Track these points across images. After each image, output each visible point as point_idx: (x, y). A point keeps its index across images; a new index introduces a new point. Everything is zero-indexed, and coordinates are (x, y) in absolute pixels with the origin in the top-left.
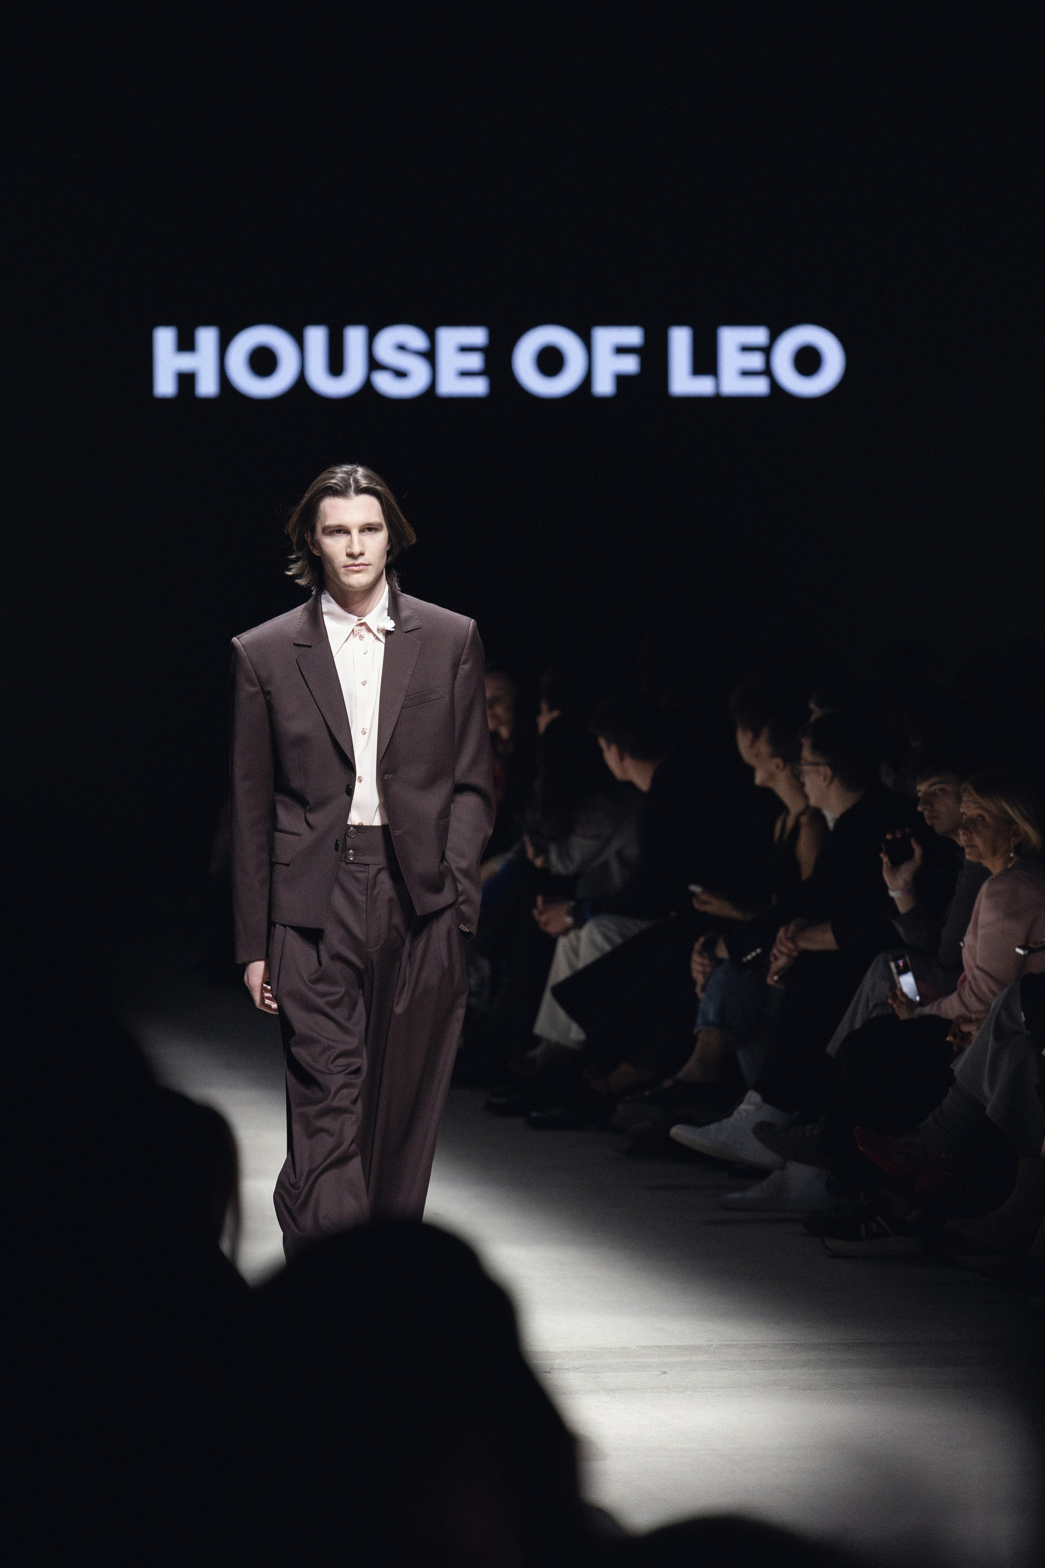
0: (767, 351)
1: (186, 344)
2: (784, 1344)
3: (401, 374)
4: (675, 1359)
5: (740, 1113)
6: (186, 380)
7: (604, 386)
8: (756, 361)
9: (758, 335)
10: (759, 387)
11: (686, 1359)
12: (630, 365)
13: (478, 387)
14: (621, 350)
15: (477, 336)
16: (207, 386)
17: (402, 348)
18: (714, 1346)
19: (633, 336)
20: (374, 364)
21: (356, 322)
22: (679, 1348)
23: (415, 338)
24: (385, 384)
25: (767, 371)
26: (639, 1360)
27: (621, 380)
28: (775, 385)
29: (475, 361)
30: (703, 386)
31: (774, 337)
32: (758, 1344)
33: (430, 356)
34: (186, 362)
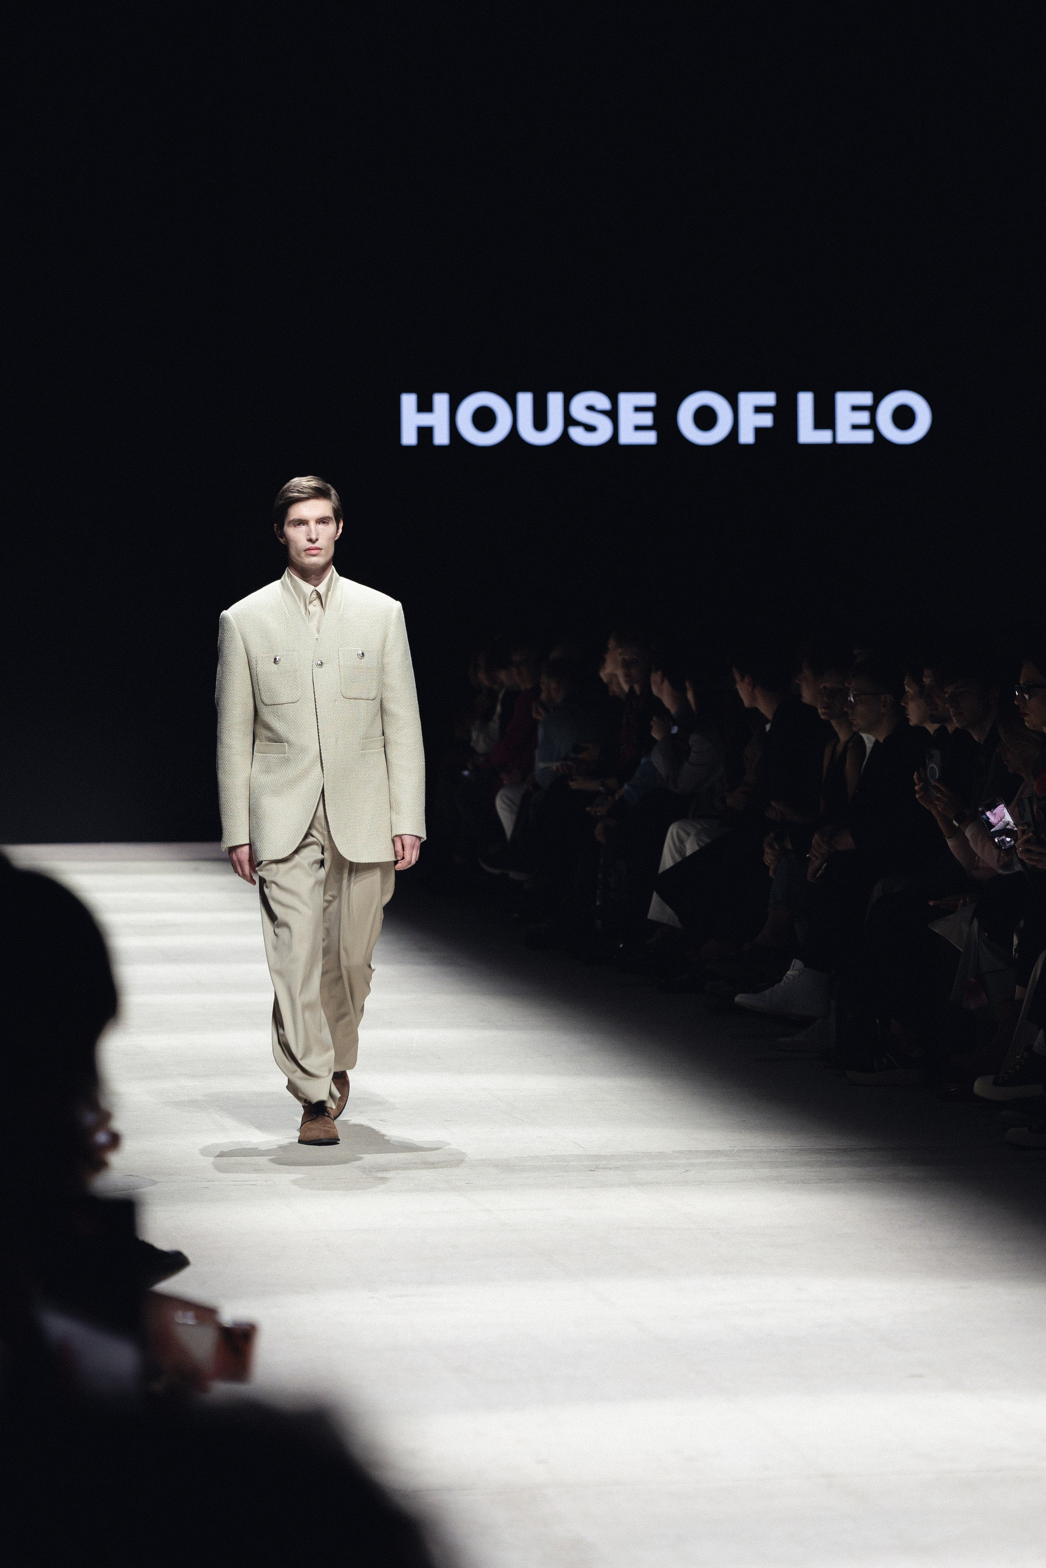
0: (872, 410)
1: (425, 406)
2: (792, 1149)
3: (590, 428)
4: (704, 1161)
5: (787, 977)
6: (425, 433)
7: (747, 437)
8: (863, 418)
9: (866, 398)
10: (866, 437)
11: (708, 1160)
12: (766, 421)
13: (650, 438)
14: (759, 410)
15: (649, 399)
16: (441, 438)
17: (591, 408)
18: (735, 1151)
19: (769, 399)
20: (569, 421)
21: (555, 389)
22: (706, 1152)
23: (601, 401)
24: (578, 435)
25: (873, 425)
26: (670, 1161)
27: (759, 432)
28: (878, 435)
29: (647, 419)
30: (824, 437)
31: (877, 400)
32: (771, 1150)
33: (613, 414)
34: (425, 419)
